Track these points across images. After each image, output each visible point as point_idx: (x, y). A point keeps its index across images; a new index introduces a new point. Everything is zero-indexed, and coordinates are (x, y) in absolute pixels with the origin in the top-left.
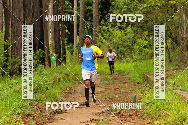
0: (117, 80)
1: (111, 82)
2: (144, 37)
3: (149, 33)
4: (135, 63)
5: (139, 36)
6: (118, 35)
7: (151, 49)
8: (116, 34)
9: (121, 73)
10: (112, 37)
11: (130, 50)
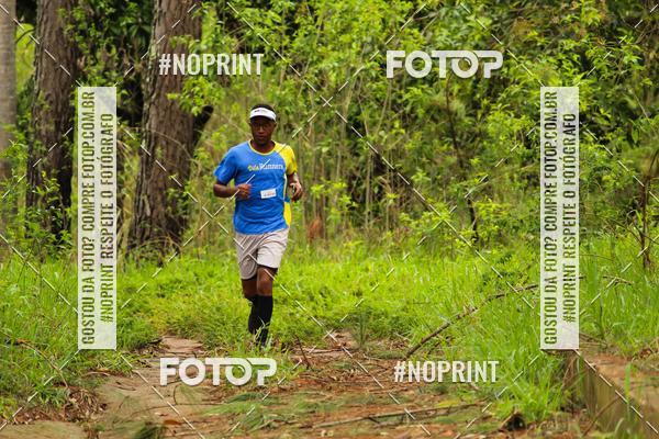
0: (346, 395)
1: (295, 405)
2: (570, 44)
3: (613, 9)
5: (534, 34)
7: (629, 139)
9: (380, 334)
10: (308, 34)
11: (456, 145)
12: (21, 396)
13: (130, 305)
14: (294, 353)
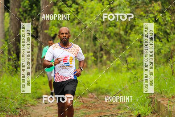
0: (94, 110)
1: (80, 113)
2: (152, 15)
3: (162, 6)
4: (133, 72)
5: (142, 13)
6: (95, 12)
7: (168, 40)
8: (92, 8)
9: (102, 94)
10: (82, 14)
11: (122, 43)
12: (7, 112)
13: (36, 87)
14: (80, 99)
